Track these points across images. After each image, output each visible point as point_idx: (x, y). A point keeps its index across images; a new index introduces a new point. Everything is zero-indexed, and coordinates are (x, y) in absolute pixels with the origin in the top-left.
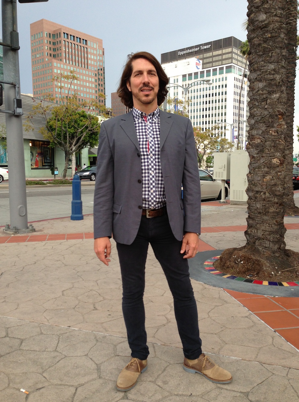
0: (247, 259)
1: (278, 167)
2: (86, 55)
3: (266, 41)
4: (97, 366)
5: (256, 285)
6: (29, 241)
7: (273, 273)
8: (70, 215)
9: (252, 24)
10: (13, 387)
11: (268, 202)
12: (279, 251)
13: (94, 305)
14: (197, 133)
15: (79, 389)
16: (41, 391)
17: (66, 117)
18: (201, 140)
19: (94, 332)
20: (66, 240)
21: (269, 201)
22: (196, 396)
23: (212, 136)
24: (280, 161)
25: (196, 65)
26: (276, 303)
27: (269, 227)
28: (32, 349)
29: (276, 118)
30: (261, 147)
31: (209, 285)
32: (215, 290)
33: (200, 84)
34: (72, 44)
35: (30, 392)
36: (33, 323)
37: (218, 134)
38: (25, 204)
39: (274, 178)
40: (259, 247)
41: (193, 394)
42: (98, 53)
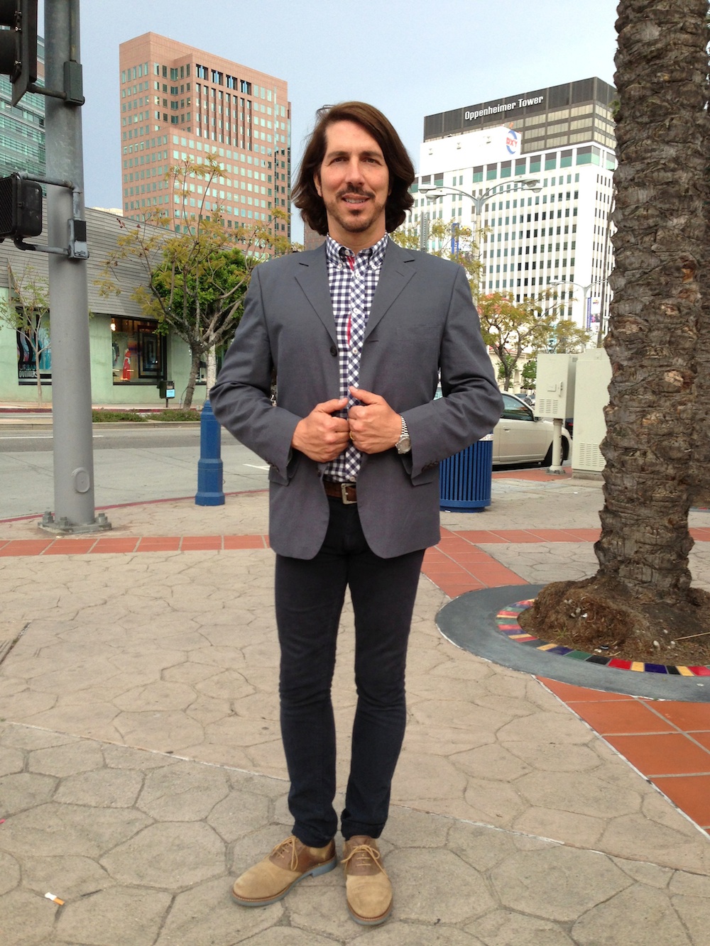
0: (597, 609)
1: (678, 391)
2: (248, 118)
3: (657, 89)
4: (226, 847)
5: (615, 669)
6: (95, 551)
7: (656, 643)
8: (194, 493)
9: (626, 50)
10: (29, 887)
11: (652, 476)
12: (675, 593)
13: (232, 704)
14: (502, 307)
15: (179, 899)
16: (93, 898)
17: (196, 265)
18: (511, 324)
19: (226, 767)
20: (179, 552)
21: (653, 472)
22: (451, 925)
23: (539, 315)
24: (683, 377)
25: (508, 143)
26: (659, 715)
27: (652, 534)
28: (80, 802)
29: (677, 275)
30: (639, 342)
31: (505, 666)
32: (517, 678)
33: (516, 190)
34: (217, 91)
35: (66, 901)
36: (87, 741)
37: (555, 310)
38: (89, 465)
39: (667, 418)
40: (626, 581)
41: (443, 921)
42: (277, 113)
